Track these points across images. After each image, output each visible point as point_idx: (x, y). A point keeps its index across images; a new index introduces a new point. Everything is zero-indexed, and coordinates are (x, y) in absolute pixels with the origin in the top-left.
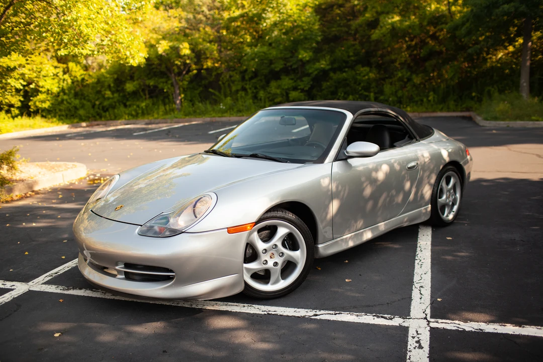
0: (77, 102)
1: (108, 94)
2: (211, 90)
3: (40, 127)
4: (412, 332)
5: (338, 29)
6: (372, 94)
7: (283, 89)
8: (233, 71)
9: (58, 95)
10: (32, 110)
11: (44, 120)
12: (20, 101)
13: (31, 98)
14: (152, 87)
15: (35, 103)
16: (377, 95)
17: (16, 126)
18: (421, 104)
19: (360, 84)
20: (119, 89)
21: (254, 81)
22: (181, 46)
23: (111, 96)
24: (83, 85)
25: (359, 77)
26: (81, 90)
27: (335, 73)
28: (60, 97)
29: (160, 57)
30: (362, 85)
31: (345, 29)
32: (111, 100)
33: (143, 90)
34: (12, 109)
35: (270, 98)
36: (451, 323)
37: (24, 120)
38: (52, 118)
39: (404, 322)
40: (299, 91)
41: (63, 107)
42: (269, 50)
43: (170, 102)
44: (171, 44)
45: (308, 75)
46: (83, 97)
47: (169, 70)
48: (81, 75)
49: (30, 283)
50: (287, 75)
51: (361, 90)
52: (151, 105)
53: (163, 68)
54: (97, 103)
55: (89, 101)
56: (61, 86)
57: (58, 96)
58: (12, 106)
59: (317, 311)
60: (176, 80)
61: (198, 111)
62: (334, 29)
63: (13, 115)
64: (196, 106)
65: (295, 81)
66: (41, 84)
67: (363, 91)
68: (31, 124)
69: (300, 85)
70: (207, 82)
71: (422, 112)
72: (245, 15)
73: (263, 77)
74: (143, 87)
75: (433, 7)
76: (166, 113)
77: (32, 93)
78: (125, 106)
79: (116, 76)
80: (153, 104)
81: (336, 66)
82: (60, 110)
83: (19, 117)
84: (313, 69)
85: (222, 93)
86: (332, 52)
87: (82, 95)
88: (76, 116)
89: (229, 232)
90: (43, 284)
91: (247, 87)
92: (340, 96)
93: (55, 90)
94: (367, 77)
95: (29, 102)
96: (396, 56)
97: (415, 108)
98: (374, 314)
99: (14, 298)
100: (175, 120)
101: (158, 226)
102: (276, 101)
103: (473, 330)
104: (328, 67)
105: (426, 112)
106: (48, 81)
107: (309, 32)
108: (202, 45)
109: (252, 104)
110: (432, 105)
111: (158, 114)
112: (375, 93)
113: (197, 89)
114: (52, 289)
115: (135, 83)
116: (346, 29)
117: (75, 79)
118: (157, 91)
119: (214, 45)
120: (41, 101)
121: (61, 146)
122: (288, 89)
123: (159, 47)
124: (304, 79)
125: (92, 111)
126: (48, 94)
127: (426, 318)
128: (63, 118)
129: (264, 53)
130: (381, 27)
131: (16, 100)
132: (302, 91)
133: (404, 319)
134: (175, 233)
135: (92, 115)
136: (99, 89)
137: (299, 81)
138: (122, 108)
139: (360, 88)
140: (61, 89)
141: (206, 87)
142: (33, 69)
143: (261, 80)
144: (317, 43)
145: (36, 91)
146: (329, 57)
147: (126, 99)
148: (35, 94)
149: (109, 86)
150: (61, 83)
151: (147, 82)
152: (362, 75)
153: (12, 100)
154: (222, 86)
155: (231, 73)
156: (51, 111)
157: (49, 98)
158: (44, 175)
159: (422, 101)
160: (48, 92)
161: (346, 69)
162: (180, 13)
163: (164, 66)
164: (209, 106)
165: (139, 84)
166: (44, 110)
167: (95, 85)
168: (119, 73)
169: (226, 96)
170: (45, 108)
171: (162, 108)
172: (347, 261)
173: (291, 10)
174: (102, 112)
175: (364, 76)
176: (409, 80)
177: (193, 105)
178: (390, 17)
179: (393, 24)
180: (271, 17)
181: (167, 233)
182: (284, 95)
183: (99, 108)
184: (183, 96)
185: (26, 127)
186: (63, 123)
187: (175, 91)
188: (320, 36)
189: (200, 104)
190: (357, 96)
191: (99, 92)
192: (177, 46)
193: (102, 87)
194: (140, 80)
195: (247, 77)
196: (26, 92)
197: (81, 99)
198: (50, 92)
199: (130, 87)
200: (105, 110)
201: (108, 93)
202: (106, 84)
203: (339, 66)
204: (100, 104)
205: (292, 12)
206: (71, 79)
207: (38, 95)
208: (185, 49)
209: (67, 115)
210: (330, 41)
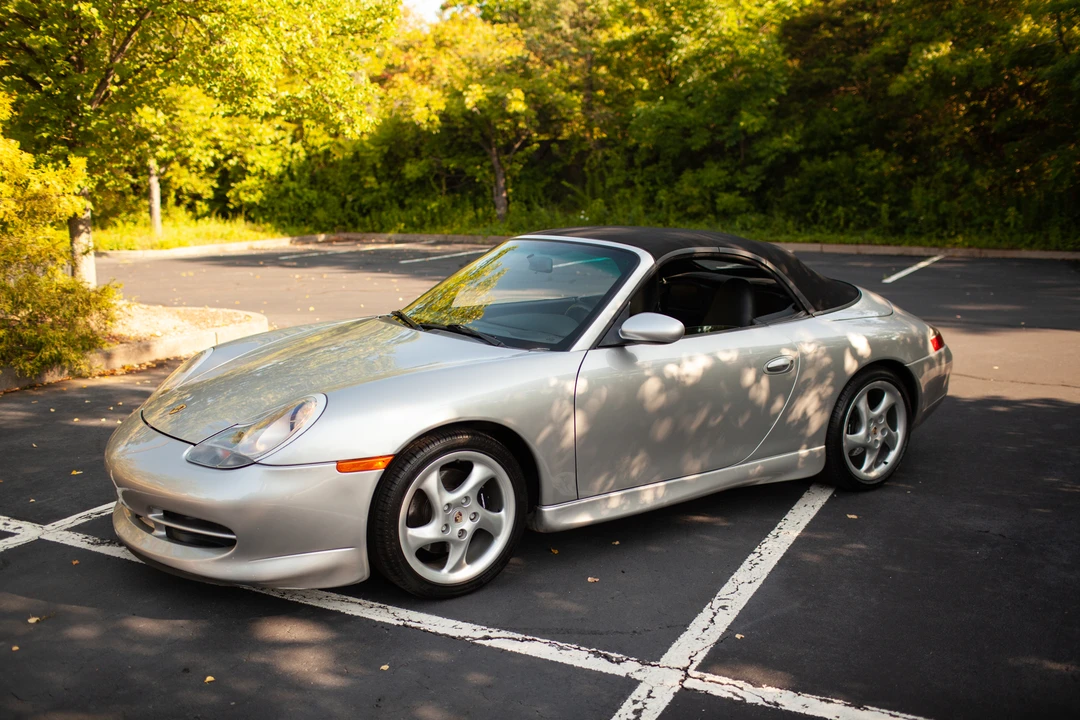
0: (312, 195)
1: (370, 183)
2: (564, 183)
3: (241, 239)
4: (640, 692)
5: (825, 70)
6: (885, 207)
7: (705, 188)
8: (611, 147)
9: (280, 179)
10: (231, 207)
11: (249, 223)
12: (213, 188)
13: (232, 185)
14: (453, 172)
15: (237, 194)
16: (897, 209)
17: (198, 235)
18: (989, 231)
19: (862, 183)
20: (392, 173)
21: (650, 169)
22: (509, 96)
23: (376, 186)
24: (325, 163)
25: (860, 170)
26: (322, 172)
27: (810, 159)
28: (284, 184)
29: (469, 116)
30: (866, 185)
31: (838, 71)
32: (375, 194)
33: (437, 178)
34: (198, 203)
35: (679, 205)
36: (728, 684)
37: (214, 225)
38: (265, 222)
39: (640, 670)
40: (738, 192)
41: (288, 202)
42: (680, 109)
43: (485, 202)
44: (489, 91)
45: (758, 161)
46: (325, 186)
47: (487, 140)
48: (325, 144)
49: (49, 527)
50: (716, 161)
51: (862, 197)
52: (449, 207)
53: (476, 137)
54: (350, 198)
55: (335, 193)
56: (286, 164)
57: (280, 182)
58: (197, 197)
59: (495, 631)
60: (499, 161)
61: (537, 223)
62: (815, 71)
63: (199, 213)
64: (534, 213)
65: (731, 174)
66: (250, 158)
67: (867, 198)
68: (226, 232)
69: (739, 182)
70: (560, 166)
71: (988, 247)
72: (643, 37)
73: (669, 162)
74: (436, 172)
75: (1025, 28)
76: (475, 222)
77: (235, 175)
78: (402, 206)
79: (386, 149)
80: (454, 205)
81: (815, 145)
82: (282, 209)
83: (207, 218)
84: (767, 150)
85: (588, 190)
86: (809, 117)
87: (325, 181)
88: (310, 222)
89: (339, 469)
90: (68, 530)
91: (636, 180)
92: (818, 207)
93: (275, 170)
94: (876, 171)
95: (227, 191)
96: (942, 129)
97: (975, 238)
98: (594, 650)
99: (7, 550)
100: (492, 238)
101: (223, 450)
102: (689, 210)
103: (761, 703)
104: (797, 148)
105: (995, 248)
106: (264, 154)
107: (764, 77)
108: (552, 94)
109: (642, 214)
110: (1011, 234)
111: (461, 223)
112: (892, 204)
113: (541, 180)
114: (77, 541)
115: (424, 162)
116: (843, 71)
117: (314, 152)
118: (462, 180)
119: (578, 95)
120: (248, 190)
121: (258, 277)
122: (715, 188)
123: (467, 96)
124: (749, 169)
125: (339, 213)
126: (262, 177)
127: (686, 669)
128: (285, 223)
129: (670, 114)
130: (911, 70)
131: (206, 187)
132: (744, 193)
133: (643, 664)
134: (243, 462)
135: (339, 220)
136: (355, 171)
137: (738, 172)
138: (396, 211)
139: (861, 193)
140: (286, 169)
141: (559, 176)
142: (234, 131)
143: (665, 168)
144: (780, 98)
145: (241, 172)
146: (801, 126)
147: (404, 194)
148: (240, 176)
149: (374, 167)
150: (288, 159)
151: (445, 163)
152: (868, 165)
153: (199, 187)
154: (588, 175)
155: (607, 152)
156: (266, 209)
157: (263, 186)
158: (182, 332)
159: (991, 224)
160: (262, 173)
161: (836, 153)
162: (514, 32)
163: (477, 133)
164: (558, 214)
165: (430, 166)
166: (251, 206)
167: (349, 164)
168: (393, 143)
169: (594, 196)
170: (254, 203)
171: (470, 214)
172: (617, 543)
173: (729, 30)
174: (357, 215)
175: (872, 168)
176: (967, 179)
177: (529, 210)
178: (932, 48)
179: (934, 63)
180: (689, 44)
181: (230, 463)
182: (706, 199)
183: (353, 208)
184: (510, 190)
185: (215, 238)
186: (283, 233)
187: (496, 183)
188: (785, 84)
189: (542, 210)
190: (855, 209)
191: (355, 178)
192: (502, 94)
193: (362, 168)
194: (431, 159)
195: (637, 161)
196: (225, 172)
197: (321, 189)
198: (265, 174)
199: (412, 170)
200: (365, 211)
201: (371, 181)
202: (369, 163)
203: (822, 145)
204: (354, 201)
205: (731, 34)
206: (307, 151)
207: (245, 179)
208: (517, 103)
209: (293, 219)
210: (807, 94)
